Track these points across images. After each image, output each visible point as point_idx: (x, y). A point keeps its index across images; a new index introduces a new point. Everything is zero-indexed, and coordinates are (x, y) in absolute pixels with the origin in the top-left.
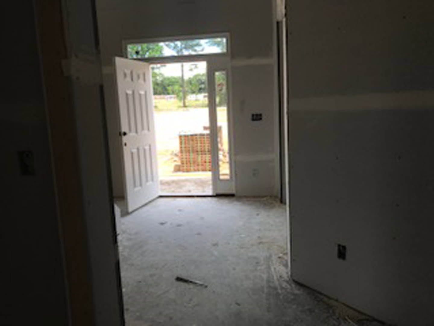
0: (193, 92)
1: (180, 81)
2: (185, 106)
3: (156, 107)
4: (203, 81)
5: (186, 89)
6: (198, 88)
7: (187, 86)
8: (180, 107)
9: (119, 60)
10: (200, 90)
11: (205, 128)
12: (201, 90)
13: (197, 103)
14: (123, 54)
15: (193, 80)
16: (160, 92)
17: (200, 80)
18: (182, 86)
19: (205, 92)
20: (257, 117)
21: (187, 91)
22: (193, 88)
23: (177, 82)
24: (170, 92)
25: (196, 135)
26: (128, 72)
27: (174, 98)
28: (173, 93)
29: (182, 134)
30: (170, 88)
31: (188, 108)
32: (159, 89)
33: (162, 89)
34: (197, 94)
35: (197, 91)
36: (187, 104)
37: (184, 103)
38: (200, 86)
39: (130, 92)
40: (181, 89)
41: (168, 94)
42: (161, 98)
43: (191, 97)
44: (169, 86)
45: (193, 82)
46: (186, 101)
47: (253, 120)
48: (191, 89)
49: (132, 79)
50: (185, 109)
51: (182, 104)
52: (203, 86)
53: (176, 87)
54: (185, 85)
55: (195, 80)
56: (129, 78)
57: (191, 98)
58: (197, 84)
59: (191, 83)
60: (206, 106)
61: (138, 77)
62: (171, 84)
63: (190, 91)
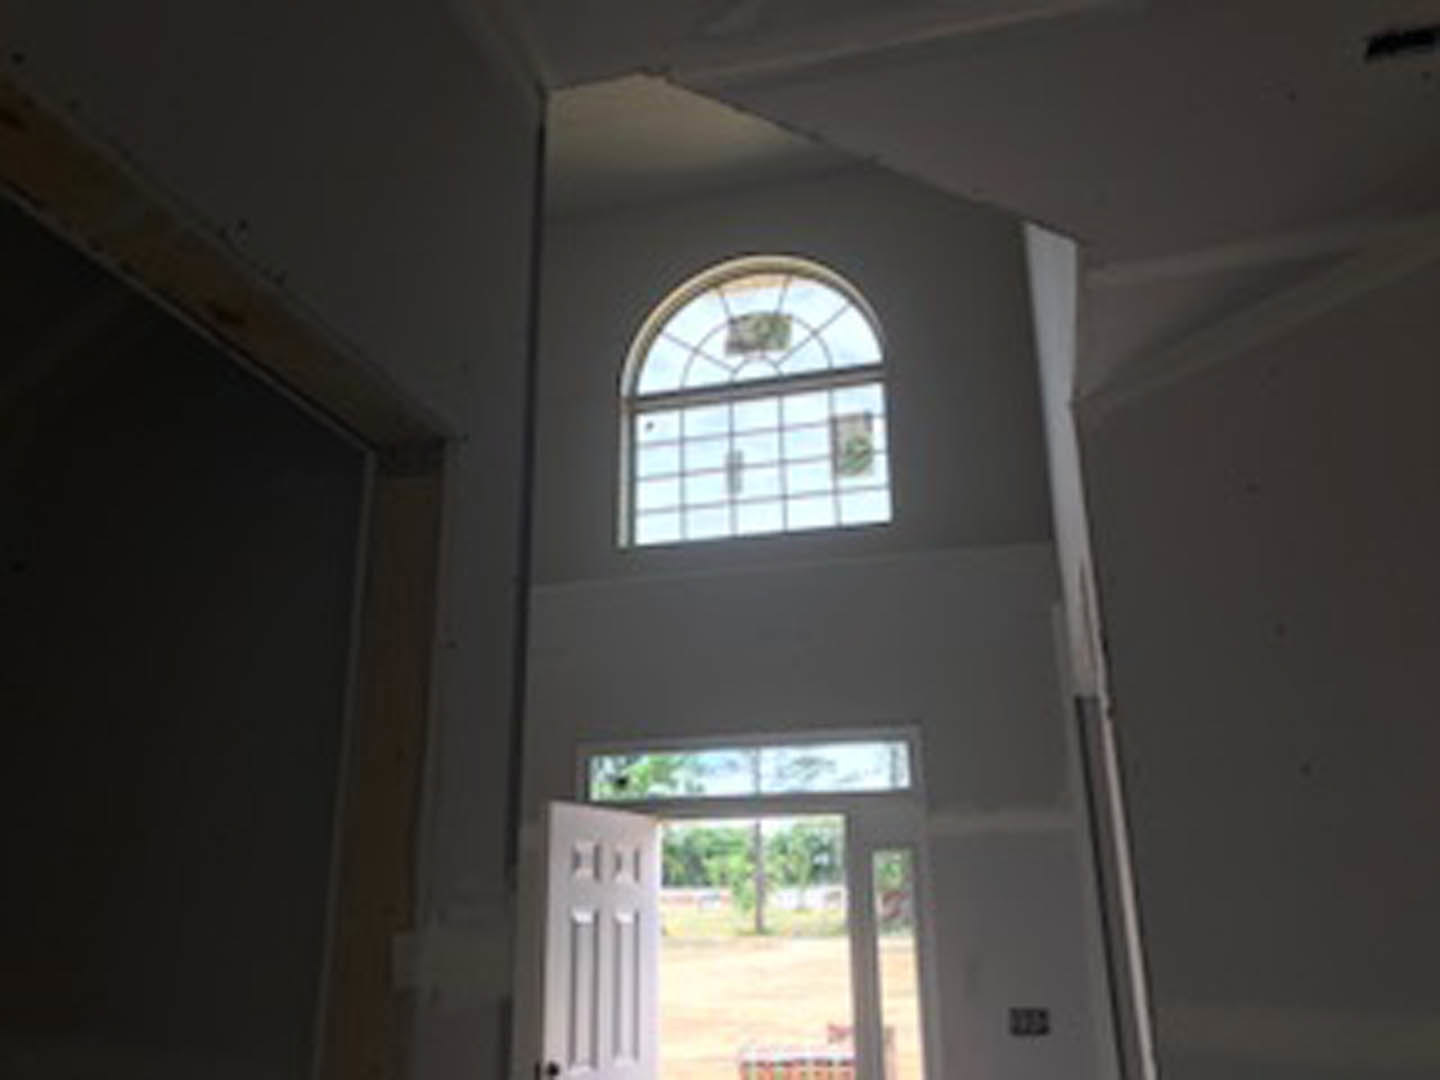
0: (791, 879)
1: (749, 843)
2: (760, 929)
3: (664, 932)
4: (825, 841)
5: (769, 868)
6: (806, 868)
7: (772, 858)
8: (743, 933)
9: (561, 813)
10: (817, 873)
11: (836, 1034)
12: (821, 875)
13: (803, 918)
14: (576, 791)
15: (792, 839)
16: (678, 876)
17: (814, 838)
18: (752, 857)
19: (833, 881)
20: (1030, 1023)
21: (772, 876)
22: (792, 867)
23: (738, 844)
24: (714, 876)
25: (802, 1062)
26: (585, 848)
27: (725, 900)
28: (723, 879)
29: (752, 1056)
30: (712, 865)
31: (773, 940)
32: (678, 868)
33: (687, 867)
34: (803, 889)
35: (803, 877)
36: (768, 923)
37: (759, 920)
38: (818, 859)
39: (584, 917)
40: (750, 867)
41: (708, 884)
42: (679, 900)
43: (780, 898)
44: (710, 855)
45: (791, 846)
46: (767, 911)
47: (1016, 1031)
48: (784, 867)
49: (597, 874)
50: (762, 940)
51: (749, 924)
52: (824, 859)
53: (735, 862)
54: (765, 854)
55: (799, 840)
56: (586, 872)
57: (782, 901)
58: (807, 854)
59: (784, 851)
60: (835, 933)
61: (618, 865)
62: (717, 848)
63: (780, 875)
